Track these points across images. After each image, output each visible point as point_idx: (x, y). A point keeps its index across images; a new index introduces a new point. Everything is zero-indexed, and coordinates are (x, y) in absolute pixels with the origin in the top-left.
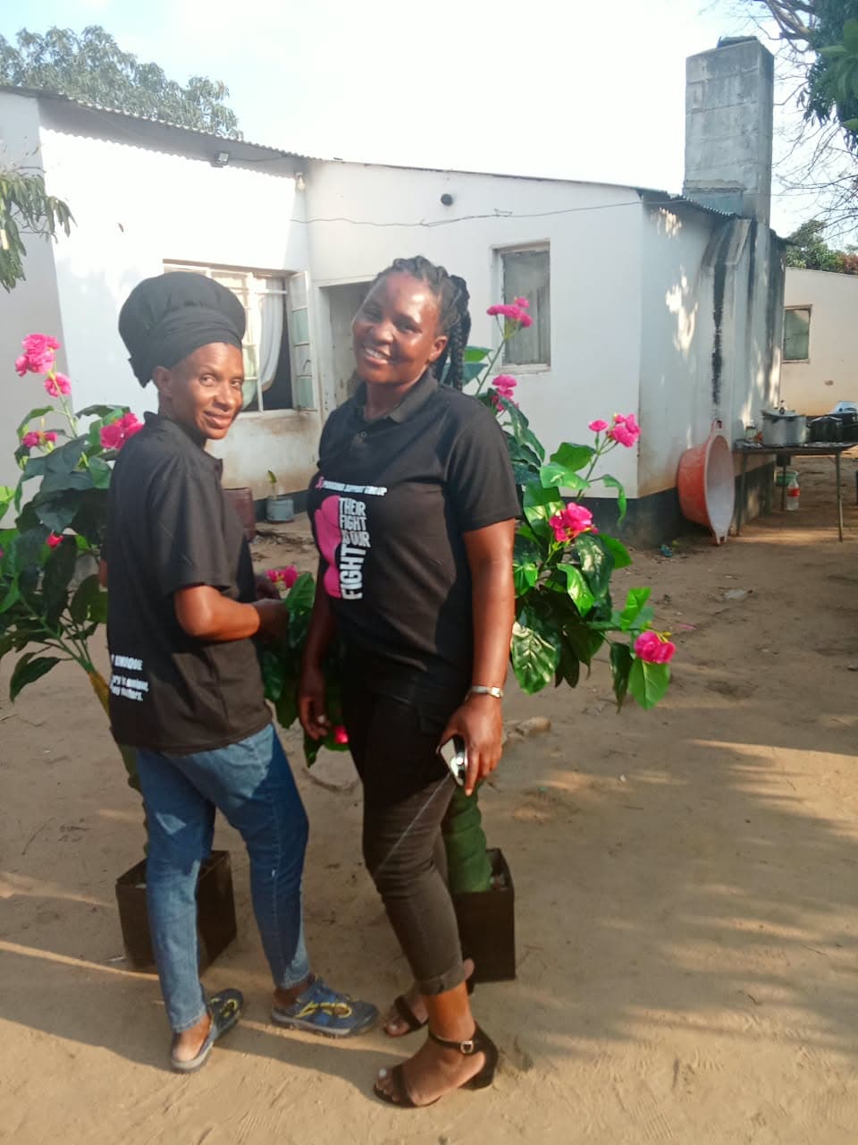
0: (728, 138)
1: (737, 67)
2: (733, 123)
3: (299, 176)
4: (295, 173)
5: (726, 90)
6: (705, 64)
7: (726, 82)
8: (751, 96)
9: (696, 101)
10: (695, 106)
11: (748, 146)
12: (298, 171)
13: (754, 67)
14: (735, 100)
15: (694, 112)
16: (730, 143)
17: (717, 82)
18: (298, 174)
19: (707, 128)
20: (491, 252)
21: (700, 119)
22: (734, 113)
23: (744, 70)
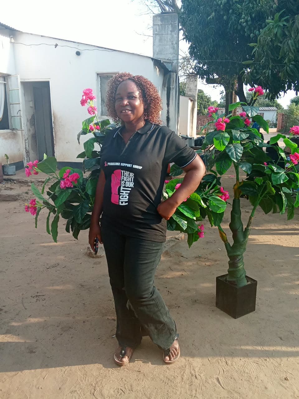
0: (167, 45)
1: (170, 22)
2: (169, 40)
3: (12, 37)
4: (10, 36)
5: (167, 28)
6: (159, 19)
7: (167, 26)
8: (175, 31)
9: (156, 31)
10: (156, 33)
11: (174, 49)
12: (11, 35)
13: (175, 22)
14: (169, 32)
15: (156, 34)
16: (168, 47)
17: (163, 26)
18: (11, 36)
19: (160, 40)
20: (96, 74)
21: (158, 37)
22: (169, 37)
23: (172, 23)
